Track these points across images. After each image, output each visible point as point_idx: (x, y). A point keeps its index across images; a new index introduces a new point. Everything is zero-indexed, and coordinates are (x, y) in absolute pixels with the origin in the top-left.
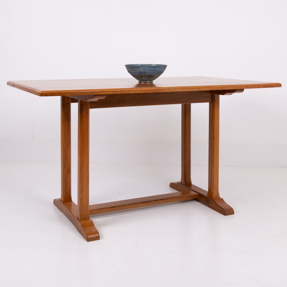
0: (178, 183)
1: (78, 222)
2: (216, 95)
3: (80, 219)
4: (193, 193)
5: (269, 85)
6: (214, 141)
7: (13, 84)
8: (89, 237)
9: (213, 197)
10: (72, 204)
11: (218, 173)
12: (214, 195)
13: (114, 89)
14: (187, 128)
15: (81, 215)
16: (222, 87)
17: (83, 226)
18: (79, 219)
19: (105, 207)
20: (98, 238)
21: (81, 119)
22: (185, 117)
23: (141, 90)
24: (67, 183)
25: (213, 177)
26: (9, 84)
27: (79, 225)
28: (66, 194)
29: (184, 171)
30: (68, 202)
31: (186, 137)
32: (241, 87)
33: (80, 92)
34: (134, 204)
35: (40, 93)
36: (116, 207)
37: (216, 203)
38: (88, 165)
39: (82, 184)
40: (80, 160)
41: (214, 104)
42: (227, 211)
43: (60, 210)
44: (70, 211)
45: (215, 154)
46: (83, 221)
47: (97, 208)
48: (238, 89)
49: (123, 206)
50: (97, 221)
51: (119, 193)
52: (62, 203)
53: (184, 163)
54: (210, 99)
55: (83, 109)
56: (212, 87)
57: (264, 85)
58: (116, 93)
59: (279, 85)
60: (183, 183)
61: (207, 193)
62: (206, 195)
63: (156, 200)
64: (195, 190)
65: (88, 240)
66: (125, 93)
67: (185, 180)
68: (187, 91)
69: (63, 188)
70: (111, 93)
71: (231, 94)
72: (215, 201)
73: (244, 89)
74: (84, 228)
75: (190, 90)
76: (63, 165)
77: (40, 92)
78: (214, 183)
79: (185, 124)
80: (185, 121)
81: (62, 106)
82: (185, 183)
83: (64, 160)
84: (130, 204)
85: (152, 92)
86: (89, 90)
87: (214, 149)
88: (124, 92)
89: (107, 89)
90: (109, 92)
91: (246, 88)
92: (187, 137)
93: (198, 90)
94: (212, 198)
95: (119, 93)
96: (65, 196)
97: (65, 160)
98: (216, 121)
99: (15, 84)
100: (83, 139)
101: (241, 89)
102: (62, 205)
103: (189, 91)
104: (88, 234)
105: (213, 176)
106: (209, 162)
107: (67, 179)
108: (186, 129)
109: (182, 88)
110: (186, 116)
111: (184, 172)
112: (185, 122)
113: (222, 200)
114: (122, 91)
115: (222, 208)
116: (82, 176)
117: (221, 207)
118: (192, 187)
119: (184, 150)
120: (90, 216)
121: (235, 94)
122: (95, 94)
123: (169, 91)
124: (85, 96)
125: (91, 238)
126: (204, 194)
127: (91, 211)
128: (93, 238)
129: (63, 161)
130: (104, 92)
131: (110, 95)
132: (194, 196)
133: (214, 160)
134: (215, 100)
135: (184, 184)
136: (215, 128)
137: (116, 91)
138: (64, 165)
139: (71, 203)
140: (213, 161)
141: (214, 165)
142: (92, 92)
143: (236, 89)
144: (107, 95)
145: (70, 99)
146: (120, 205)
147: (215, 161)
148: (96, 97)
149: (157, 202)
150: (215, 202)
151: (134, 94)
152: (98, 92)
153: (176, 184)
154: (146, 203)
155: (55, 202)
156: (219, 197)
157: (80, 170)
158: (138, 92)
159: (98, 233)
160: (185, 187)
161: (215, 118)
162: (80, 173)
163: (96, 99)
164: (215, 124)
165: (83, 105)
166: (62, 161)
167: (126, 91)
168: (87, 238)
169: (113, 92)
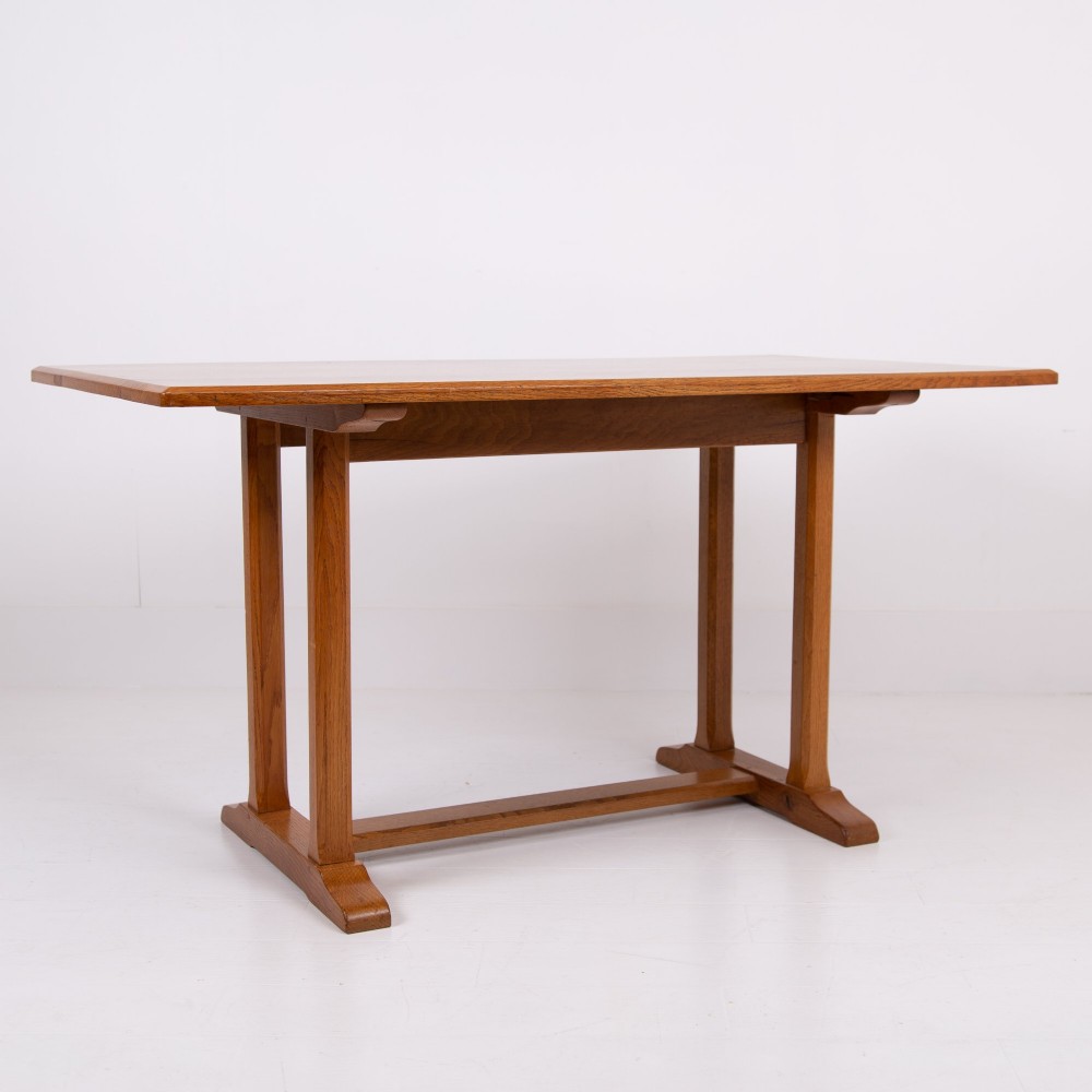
0: (687, 746)
1: (314, 869)
2: (822, 417)
3: (319, 861)
4: (738, 776)
5: (1010, 377)
6: (812, 583)
7: (55, 376)
8: (351, 917)
9: (806, 785)
10: (292, 816)
11: (826, 702)
12: (811, 780)
13: (439, 384)
14: (719, 542)
15: (324, 845)
16: (837, 381)
17: (328, 882)
18: (315, 862)
19: (413, 824)
20: (384, 921)
21: (316, 498)
22: (710, 505)
23: (539, 390)
24: (270, 741)
25: (808, 716)
26: (40, 376)
27: (317, 878)
28: (266, 782)
29: (708, 701)
30: (276, 810)
31: (715, 575)
32: (907, 383)
33: (311, 395)
34: (518, 813)
35: (160, 394)
36: (453, 822)
37: (816, 806)
38: (344, 668)
39: (325, 735)
40: (316, 650)
41: (815, 449)
42: (852, 831)
43: (247, 842)
44: (284, 837)
45: (814, 631)
46: (330, 868)
47: (383, 827)
48: (897, 388)
49: (477, 819)
50: (383, 871)
51: (467, 783)
52: (252, 815)
53: (708, 674)
54: (800, 430)
55: (323, 464)
56: (799, 380)
57: (995, 378)
58: (442, 398)
59: (1049, 378)
60: (705, 743)
61: (786, 775)
62: (784, 782)
63: (600, 801)
64: (745, 767)
65: (350, 928)
66: (477, 398)
67: (708, 732)
68: (707, 393)
69: (256, 760)
70: (428, 398)
71: (874, 412)
72: (812, 798)
73: (922, 392)
74: (332, 889)
75: (720, 393)
76: (256, 678)
77: (160, 391)
78: (809, 737)
79: (710, 531)
80: (710, 516)
81: (246, 459)
82: (711, 747)
83: (258, 657)
84: (503, 815)
85: (579, 397)
86: (344, 386)
87: (811, 614)
88: (473, 394)
89: (410, 384)
90: (418, 393)
91: (926, 387)
92: (718, 576)
93: (750, 392)
94: (802, 788)
95: (456, 399)
96: (266, 789)
97: (262, 658)
98: (819, 514)
99: (64, 374)
100: (325, 574)
101: (908, 388)
102: (255, 821)
103: (714, 393)
104: (347, 910)
105: (809, 711)
106: (794, 662)
107: (270, 727)
108: (716, 547)
109: (690, 385)
110: (716, 500)
111: (708, 705)
112: (710, 523)
113: (839, 795)
114: (468, 391)
115: (836, 822)
116: (325, 707)
117: (832, 819)
118: (736, 756)
119: (709, 623)
120: (357, 855)
121: (890, 413)
122: (365, 401)
123: (642, 394)
124: (330, 407)
125: (359, 920)
126: (775, 778)
127: (361, 836)
128: (365, 920)
129: (255, 664)
130: (399, 393)
131: (422, 406)
132: (740, 785)
133: (811, 652)
134: (816, 436)
135: (707, 747)
136: (818, 539)
137: (445, 392)
138: (259, 678)
139: (289, 815)
140: (810, 658)
141: (810, 672)
142: (354, 394)
143: (890, 389)
144: (411, 404)
145: (278, 430)
146: (467, 816)
147: (816, 658)
148: (369, 412)
149: (602, 807)
150: (813, 804)
151: (511, 401)
152: (377, 394)
153: (679, 750)
154: (563, 810)
155: (230, 817)
156: (829, 786)
157: (318, 685)
158: (527, 397)
159: (385, 904)
160: (709, 757)
161: (819, 501)
162: (318, 695)
163: (369, 424)
164: (817, 525)
165: (325, 447)
166: (251, 663)
167: (480, 391)
168: (346, 920)
169: (432, 393)
